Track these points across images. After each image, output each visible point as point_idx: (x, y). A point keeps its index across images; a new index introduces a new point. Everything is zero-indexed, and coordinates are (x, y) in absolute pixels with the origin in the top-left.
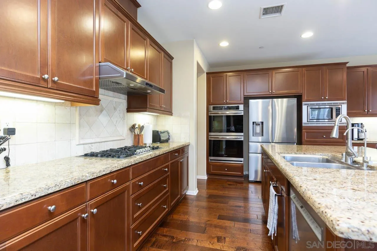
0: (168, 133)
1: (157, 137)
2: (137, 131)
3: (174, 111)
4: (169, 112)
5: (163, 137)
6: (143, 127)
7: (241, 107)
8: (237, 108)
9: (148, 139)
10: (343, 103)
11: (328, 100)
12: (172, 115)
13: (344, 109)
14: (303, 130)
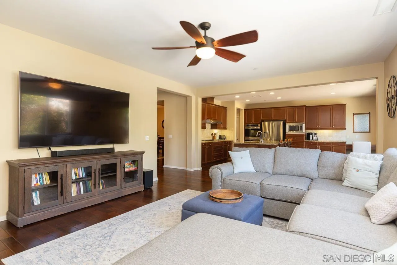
0: (225, 136)
1: (220, 137)
2: (214, 135)
3: (227, 127)
4: (225, 128)
5: (222, 137)
6: (215, 134)
7: (259, 125)
8: (257, 125)
9: (217, 138)
10: (303, 124)
11: (296, 122)
12: (226, 129)
13: (304, 126)
14: (286, 136)
